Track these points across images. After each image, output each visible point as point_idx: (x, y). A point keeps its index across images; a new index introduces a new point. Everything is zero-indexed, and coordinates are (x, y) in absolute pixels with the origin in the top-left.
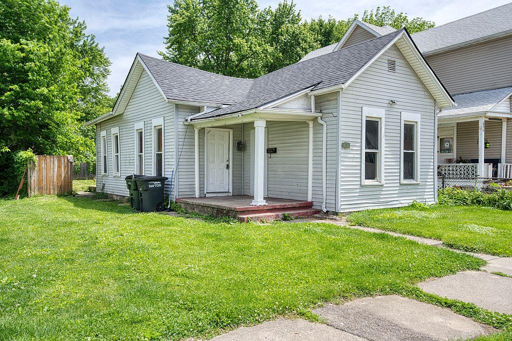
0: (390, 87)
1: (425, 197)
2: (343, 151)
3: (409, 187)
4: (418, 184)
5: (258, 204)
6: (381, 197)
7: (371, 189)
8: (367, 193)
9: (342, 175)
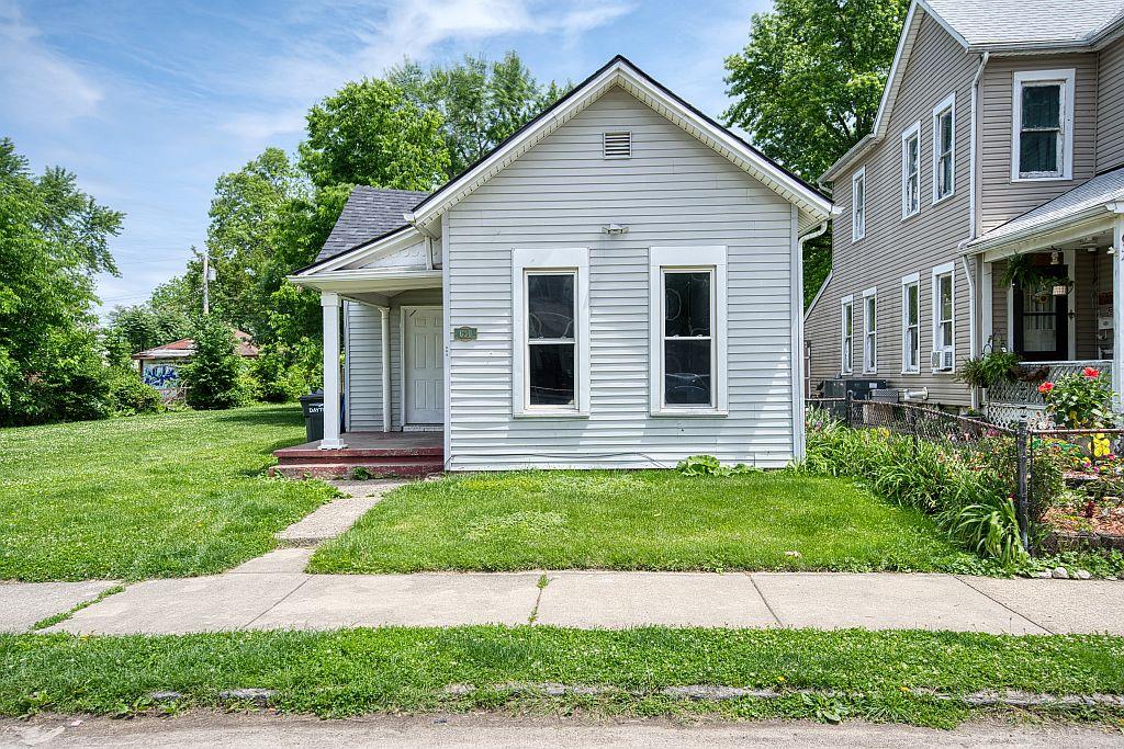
0: (613, 196)
1: (751, 449)
2: (458, 345)
3: (683, 424)
4: (724, 417)
5: (330, 447)
6: (581, 443)
7: (549, 426)
8: (532, 435)
9: (453, 395)
